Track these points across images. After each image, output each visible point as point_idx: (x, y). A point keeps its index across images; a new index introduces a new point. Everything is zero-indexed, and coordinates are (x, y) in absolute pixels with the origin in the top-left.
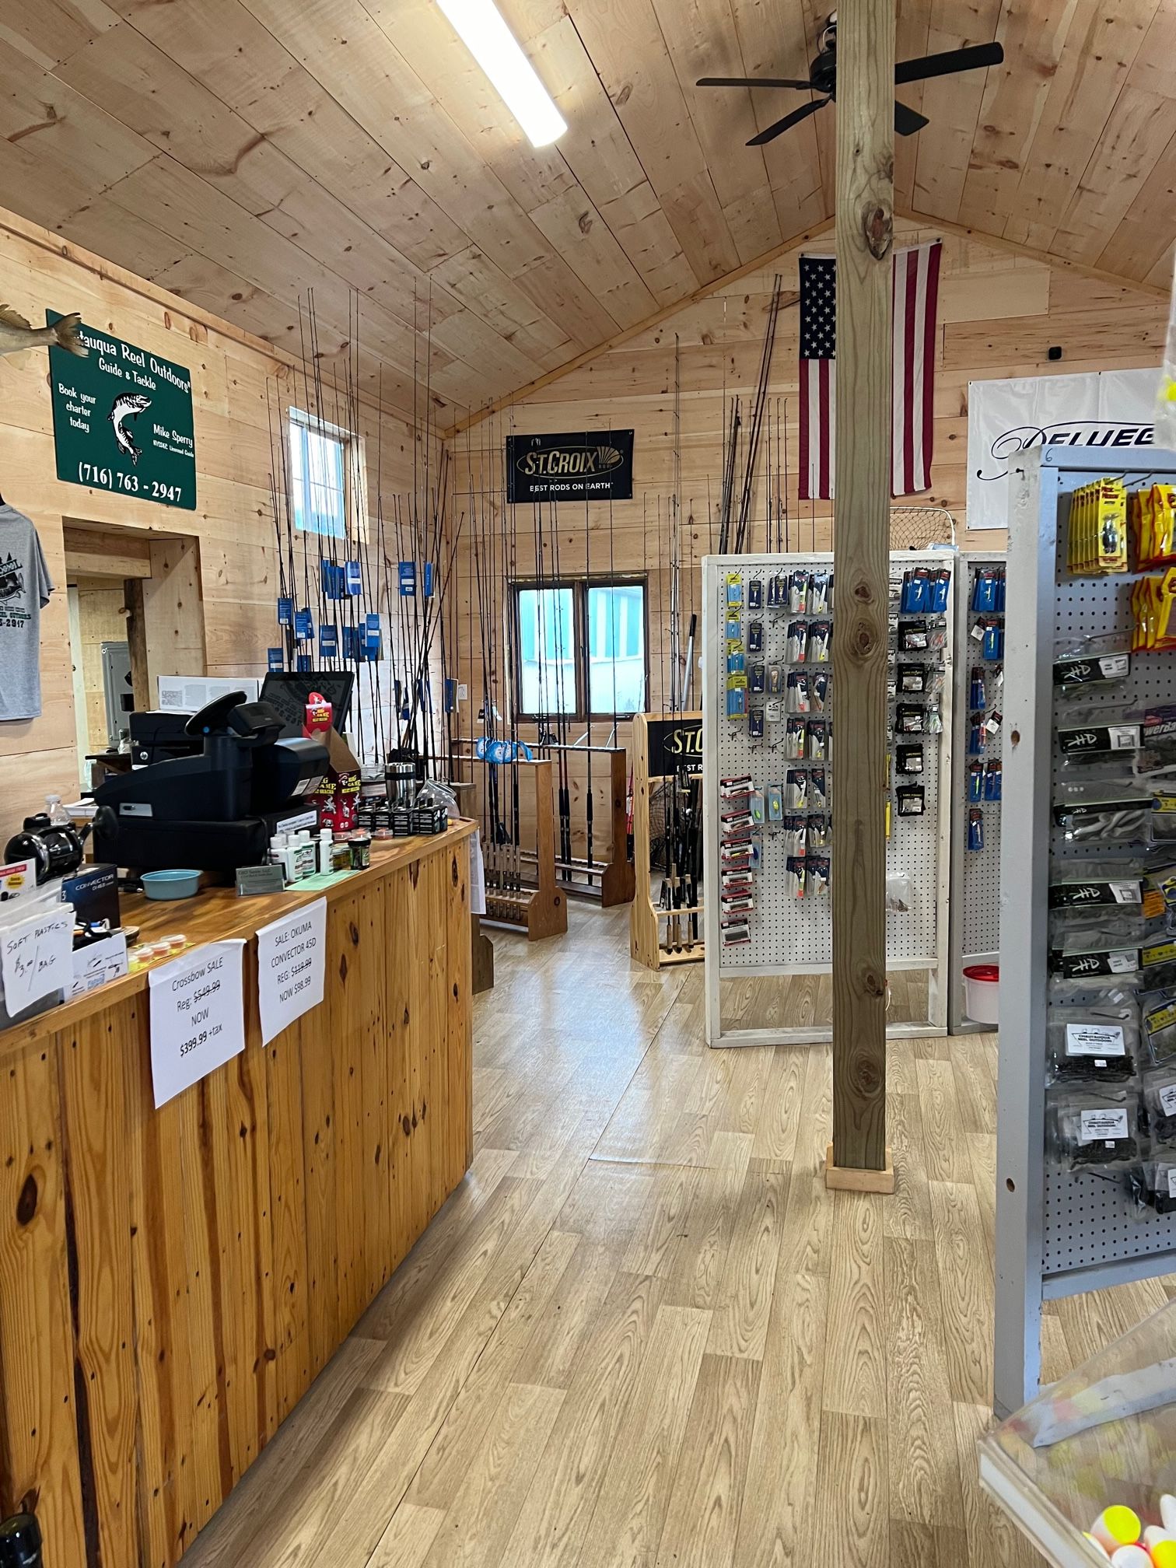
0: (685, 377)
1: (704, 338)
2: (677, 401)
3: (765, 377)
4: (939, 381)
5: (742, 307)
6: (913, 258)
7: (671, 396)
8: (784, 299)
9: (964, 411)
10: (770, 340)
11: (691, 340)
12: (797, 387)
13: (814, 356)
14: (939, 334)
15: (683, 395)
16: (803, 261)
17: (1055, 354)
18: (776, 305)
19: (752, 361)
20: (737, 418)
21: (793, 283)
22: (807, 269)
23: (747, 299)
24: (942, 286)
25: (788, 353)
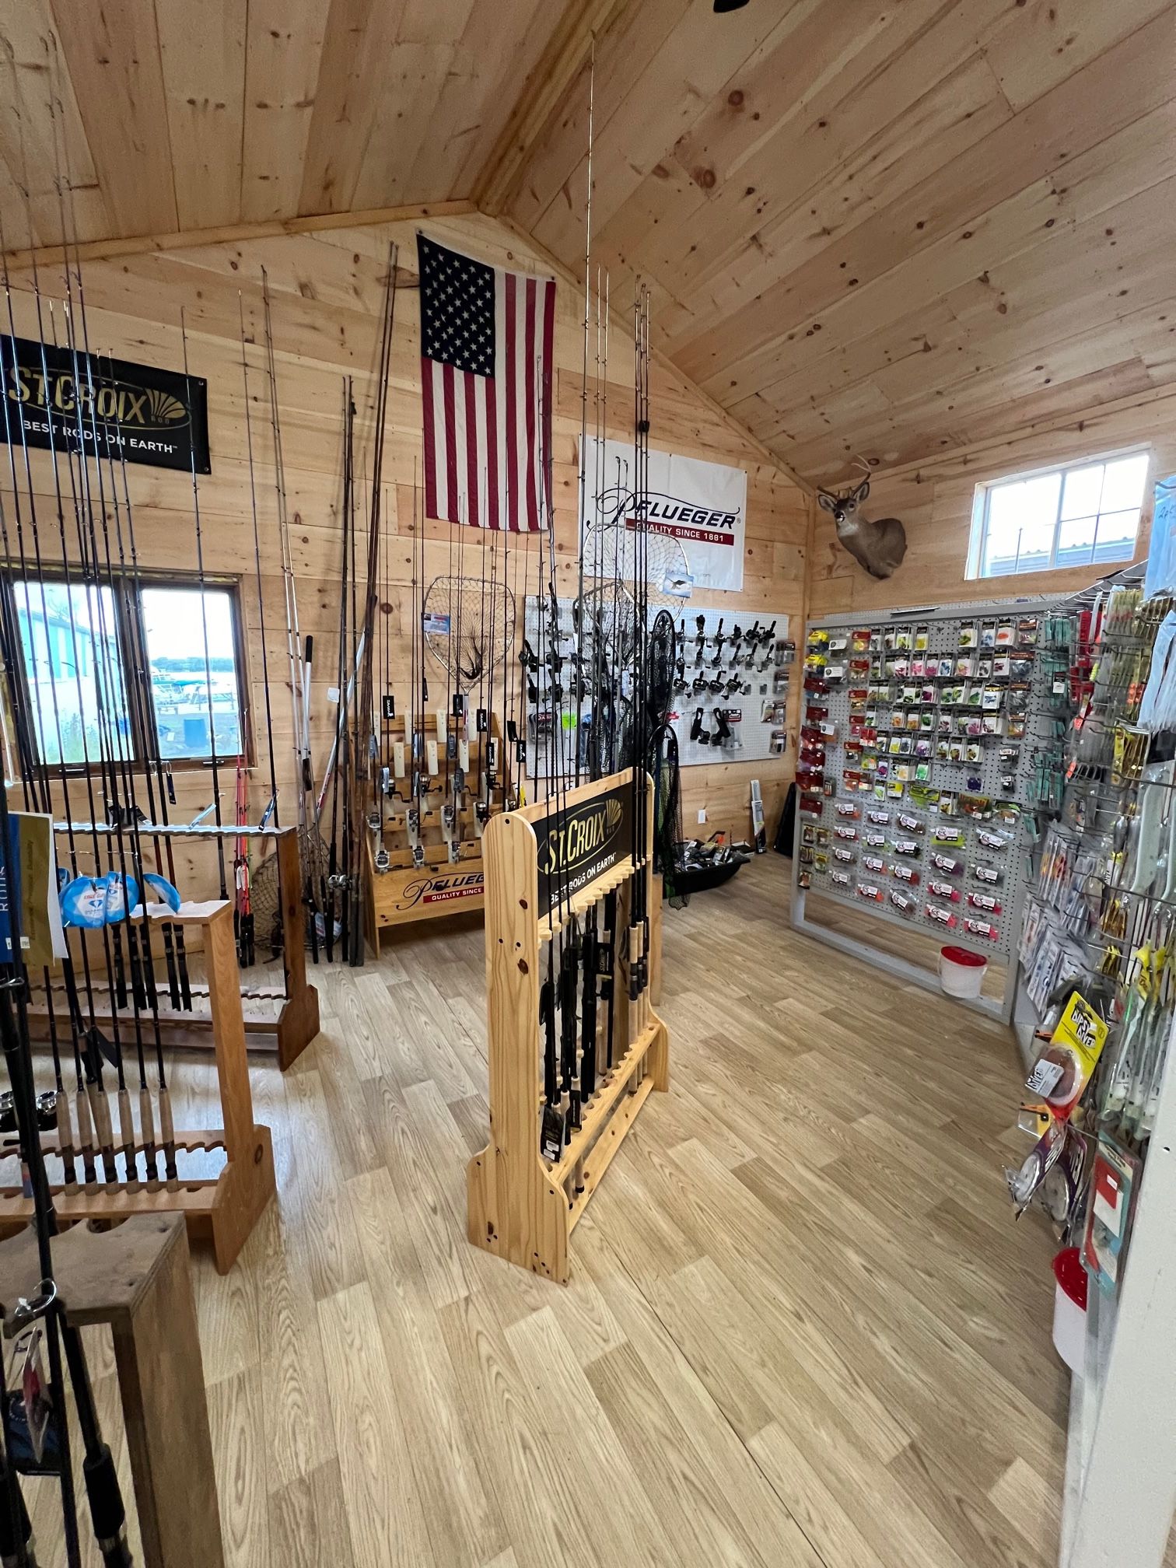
0: (278, 330)
1: (303, 287)
2: (270, 360)
3: (385, 365)
4: (557, 424)
5: (350, 264)
6: (530, 286)
7: (259, 349)
8: (402, 278)
9: (575, 461)
11: (283, 284)
13: (437, 356)
14: (556, 377)
16: (422, 241)
18: (393, 280)
20: (352, 405)
21: (410, 262)
22: (428, 250)
23: (356, 258)
24: (557, 329)
25: (408, 344)
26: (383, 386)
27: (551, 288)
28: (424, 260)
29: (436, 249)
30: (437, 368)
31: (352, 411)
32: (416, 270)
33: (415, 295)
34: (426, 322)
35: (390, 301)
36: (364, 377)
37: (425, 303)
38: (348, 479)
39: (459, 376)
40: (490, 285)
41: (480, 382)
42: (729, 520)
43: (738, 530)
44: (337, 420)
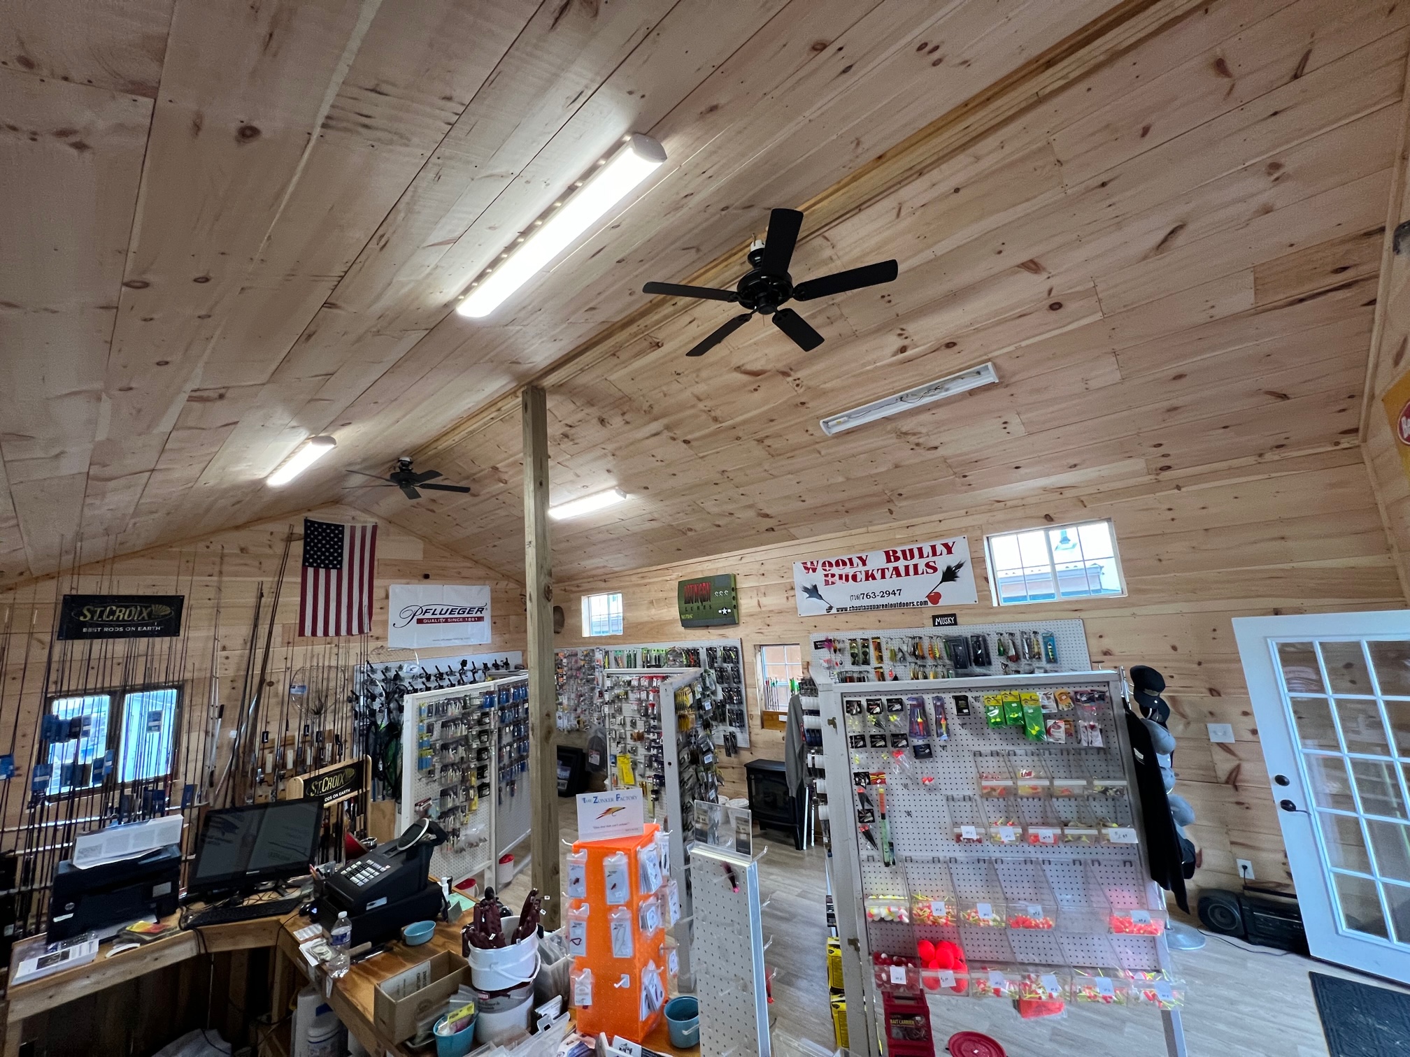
0: (226, 568)
1: (242, 550)
2: (220, 582)
3: (281, 573)
4: (376, 582)
5: (269, 537)
6: (364, 529)
7: (215, 578)
8: (294, 536)
9: (387, 597)
10: (286, 555)
11: (231, 549)
12: (299, 580)
13: (311, 565)
14: (376, 563)
15: (225, 579)
16: (306, 521)
17: (426, 577)
18: (290, 538)
19: (274, 564)
21: (300, 530)
22: (309, 524)
23: (272, 533)
24: (377, 543)
25: (296, 562)
26: (280, 583)
27: (375, 528)
28: (306, 528)
29: (313, 523)
30: (311, 571)
31: (262, 595)
32: (302, 532)
33: (301, 543)
34: (306, 552)
35: (287, 548)
36: (269, 581)
37: (306, 544)
38: (256, 626)
39: (322, 572)
40: (342, 532)
41: (334, 573)
42: (481, 610)
43: (487, 614)
44: (252, 600)
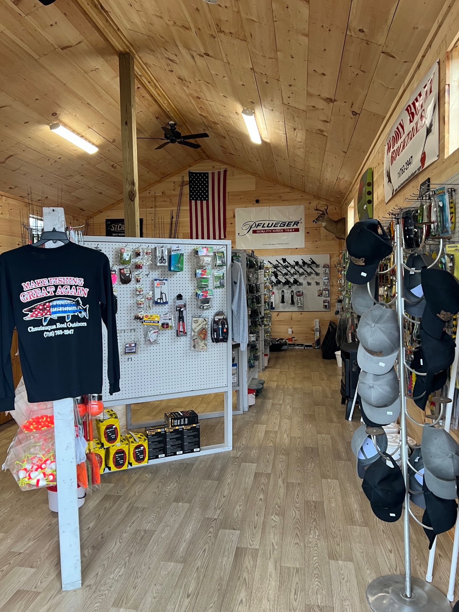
0: (157, 204)
1: (163, 193)
3: (179, 205)
4: (228, 207)
5: (173, 184)
6: (219, 173)
8: (185, 183)
9: (234, 216)
10: (181, 194)
12: (189, 208)
14: (227, 195)
15: (157, 209)
17: (257, 201)
18: (182, 185)
19: (176, 200)
20: (172, 216)
21: (187, 179)
23: (174, 182)
24: (227, 181)
25: (186, 198)
27: (225, 172)
28: (190, 177)
29: (193, 173)
30: (193, 202)
31: (173, 218)
33: (188, 186)
34: (190, 191)
35: (182, 189)
36: (175, 209)
39: (199, 202)
40: (207, 177)
41: (205, 202)
42: (297, 223)
43: (301, 226)
